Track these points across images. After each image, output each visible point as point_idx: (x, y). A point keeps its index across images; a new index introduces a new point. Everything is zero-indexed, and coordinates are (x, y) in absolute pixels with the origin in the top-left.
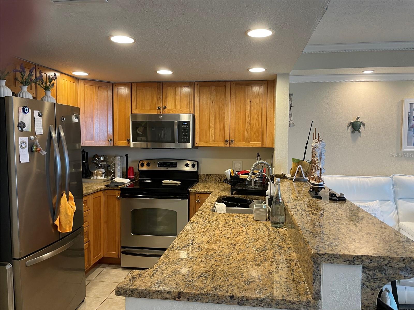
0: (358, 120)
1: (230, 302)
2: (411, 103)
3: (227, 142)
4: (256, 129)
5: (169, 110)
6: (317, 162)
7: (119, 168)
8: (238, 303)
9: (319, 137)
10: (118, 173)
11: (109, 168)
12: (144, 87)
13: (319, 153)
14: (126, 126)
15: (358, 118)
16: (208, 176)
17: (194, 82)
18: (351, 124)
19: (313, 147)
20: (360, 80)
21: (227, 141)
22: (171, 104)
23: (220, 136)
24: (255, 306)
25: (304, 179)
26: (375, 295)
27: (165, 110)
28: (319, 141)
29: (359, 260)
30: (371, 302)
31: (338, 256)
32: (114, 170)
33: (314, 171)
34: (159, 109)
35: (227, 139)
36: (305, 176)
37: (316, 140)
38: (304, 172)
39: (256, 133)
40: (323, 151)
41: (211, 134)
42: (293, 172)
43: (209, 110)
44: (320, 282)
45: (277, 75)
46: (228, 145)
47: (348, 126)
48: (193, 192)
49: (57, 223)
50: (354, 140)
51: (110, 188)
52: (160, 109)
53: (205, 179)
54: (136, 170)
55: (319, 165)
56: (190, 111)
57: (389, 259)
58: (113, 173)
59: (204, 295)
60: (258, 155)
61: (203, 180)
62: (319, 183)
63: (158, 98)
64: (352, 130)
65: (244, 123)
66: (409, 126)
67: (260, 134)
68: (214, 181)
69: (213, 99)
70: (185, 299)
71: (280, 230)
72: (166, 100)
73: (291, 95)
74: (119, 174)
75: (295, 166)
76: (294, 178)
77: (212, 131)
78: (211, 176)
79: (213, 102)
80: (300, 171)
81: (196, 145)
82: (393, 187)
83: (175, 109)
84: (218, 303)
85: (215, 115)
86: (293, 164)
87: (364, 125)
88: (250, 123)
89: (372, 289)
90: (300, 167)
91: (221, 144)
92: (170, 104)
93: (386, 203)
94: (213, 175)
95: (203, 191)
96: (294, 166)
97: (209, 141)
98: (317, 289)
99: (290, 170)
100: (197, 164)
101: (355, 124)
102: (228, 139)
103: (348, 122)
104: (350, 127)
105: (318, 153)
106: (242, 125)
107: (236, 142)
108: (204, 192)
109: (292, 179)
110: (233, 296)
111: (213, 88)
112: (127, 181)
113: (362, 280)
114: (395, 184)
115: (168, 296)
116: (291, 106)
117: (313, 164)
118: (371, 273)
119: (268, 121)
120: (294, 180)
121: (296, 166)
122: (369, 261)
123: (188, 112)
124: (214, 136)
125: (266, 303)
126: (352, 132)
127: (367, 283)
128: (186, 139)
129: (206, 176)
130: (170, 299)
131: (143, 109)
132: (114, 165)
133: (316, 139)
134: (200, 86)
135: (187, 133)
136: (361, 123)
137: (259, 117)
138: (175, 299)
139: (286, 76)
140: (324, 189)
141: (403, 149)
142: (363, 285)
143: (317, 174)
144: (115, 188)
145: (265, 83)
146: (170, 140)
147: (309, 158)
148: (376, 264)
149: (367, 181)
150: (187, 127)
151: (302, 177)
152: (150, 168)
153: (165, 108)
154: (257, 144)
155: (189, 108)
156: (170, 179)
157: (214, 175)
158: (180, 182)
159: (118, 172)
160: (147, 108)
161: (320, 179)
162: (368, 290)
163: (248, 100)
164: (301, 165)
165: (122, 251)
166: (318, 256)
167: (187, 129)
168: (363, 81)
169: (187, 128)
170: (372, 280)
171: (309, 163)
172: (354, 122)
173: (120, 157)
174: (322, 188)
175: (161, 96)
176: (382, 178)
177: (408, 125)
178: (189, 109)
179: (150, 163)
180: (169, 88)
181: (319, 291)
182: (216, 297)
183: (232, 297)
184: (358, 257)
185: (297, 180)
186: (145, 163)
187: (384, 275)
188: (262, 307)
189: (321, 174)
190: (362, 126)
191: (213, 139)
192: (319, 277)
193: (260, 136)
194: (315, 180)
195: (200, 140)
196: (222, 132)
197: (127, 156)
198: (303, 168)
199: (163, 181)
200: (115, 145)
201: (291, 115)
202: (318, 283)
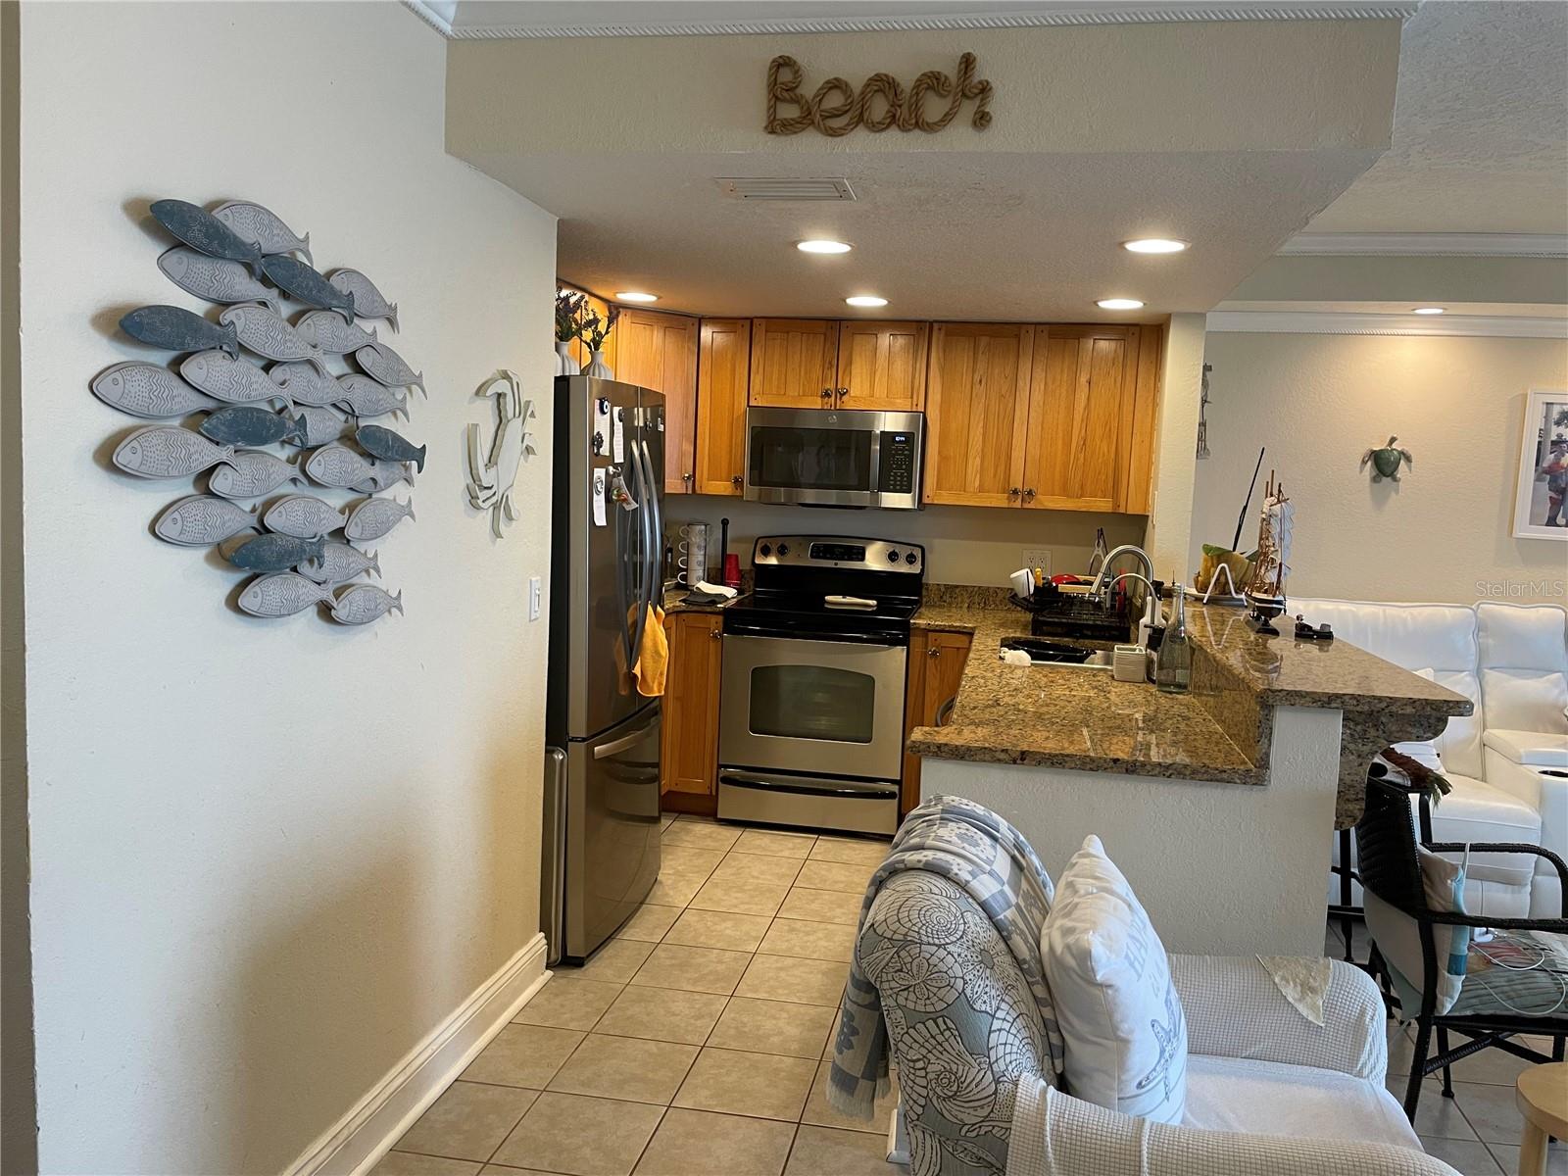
0: (1394, 446)
1: (1112, 768)
2: (1547, 403)
3: (1015, 496)
4: (1100, 461)
5: (855, 399)
6: (1272, 549)
7: (701, 558)
8: (1127, 770)
9: (1280, 491)
10: (697, 571)
11: (670, 555)
12: (788, 333)
13: (1279, 530)
14: (731, 441)
15: (1393, 440)
16: (951, 589)
17: (931, 323)
18: (1372, 457)
19: (1264, 516)
20: (1406, 332)
21: (1015, 492)
22: (862, 382)
23: (995, 476)
24: (1155, 775)
25: (1233, 598)
26: (1364, 766)
27: (845, 398)
28: (1279, 502)
29: (1339, 701)
30: (1358, 778)
31: (1304, 694)
32: (686, 562)
33: (1263, 571)
34: (827, 394)
35: (1017, 486)
36: (1236, 593)
37: (1274, 500)
38: (1233, 583)
39: (1099, 473)
40: (1287, 526)
41: (969, 471)
42: (1203, 583)
43: (967, 403)
44: (1270, 740)
45: (1170, 314)
46: (1018, 504)
47: (1364, 462)
48: (922, 627)
49: (637, 670)
50: (1379, 502)
51: (695, 608)
52: (829, 396)
53: (941, 597)
54: (745, 565)
55: (1277, 556)
56: (915, 403)
57: (1388, 700)
58: (684, 570)
59: (1067, 756)
60: (1101, 533)
61: (936, 600)
62: (1274, 596)
63: (827, 365)
64: (1374, 474)
65: (1068, 444)
66: (1539, 468)
67: (1111, 473)
68: (966, 605)
69: (981, 372)
70: (1034, 763)
71: (1180, 697)
72: (847, 372)
73: (1207, 368)
74: (701, 573)
75: (1209, 564)
76: (1207, 596)
77: (974, 463)
78: (957, 591)
79: (981, 381)
80: (1222, 579)
81: (926, 500)
82: (1477, 635)
83: (873, 396)
84: (1091, 770)
85: (986, 417)
86: (1205, 560)
87: (1408, 459)
88: (1084, 444)
89: (1359, 756)
90: (1223, 568)
91: (999, 501)
92: (859, 379)
93: (1455, 677)
94: (964, 586)
95: (949, 626)
96: (1206, 566)
97: (965, 491)
98: (1264, 751)
99: (1194, 576)
100: (918, 553)
101: (1383, 456)
102: (1019, 487)
103: (1363, 449)
104: (1369, 463)
105: (1275, 529)
106: (1060, 447)
107: (1039, 497)
108: (953, 629)
109: (1199, 599)
110: (1118, 760)
111: (984, 340)
112: (730, 592)
113: (1342, 739)
114: (1481, 628)
115: (1002, 756)
116: (1204, 401)
117: (1261, 557)
118: (1359, 728)
119: (1137, 439)
120: (1205, 601)
121: (1213, 566)
122: (1355, 703)
123: (909, 407)
124: (978, 476)
125: (1175, 770)
126: (1375, 480)
127: (1352, 746)
128: (901, 481)
129: (943, 589)
130: (1006, 763)
131: (782, 393)
132: (688, 547)
133: (1272, 495)
134: (946, 335)
135: (904, 467)
136: (1402, 453)
137: (1110, 430)
138: (1015, 762)
139: (1197, 318)
140: (1285, 611)
141: (1519, 534)
142: (1343, 748)
143: (1271, 577)
144: (708, 609)
145: (1133, 334)
146: (856, 483)
147: (1249, 545)
148: (1366, 708)
149: (1404, 615)
150: (904, 449)
151: (1226, 594)
152: (790, 561)
153: (842, 395)
154: (1102, 504)
155: (912, 394)
156: (844, 595)
157: (967, 586)
158: (875, 602)
159: (696, 567)
160: (793, 391)
161: (1277, 587)
162: (1351, 757)
163: (1083, 379)
164: (1225, 562)
165: (721, 776)
166: (1270, 693)
167: (905, 455)
168: (1415, 335)
169: (906, 452)
170: (1360, 741)
171: (1247, 558)
172: (1382, 450)
173: (703, 527)
174: (1281, 609)
175: (835, 359)
176: (1446, 610)
177: (1537, 464)
178: (912, 398)
179: (786, 544)
180: (858, 338)
181: (1267, 755)
182: (1088, 759)
183: (1116, 761)
184: (1338, 696)
185: (1212, 601)
186: (774, 548)
187: (1381, 732)
188: (1168, 777)
189: (1279, 575)
190: (1402, 462)
191: (977, 484)
192: (1267, 731)
193: (1111, 484)
194: (1266, 592)
195: (939, 486)
196: (1002, 468)
197: (725, 523)
198: (1230, 571)
199: (828, 598)
200: (698, 492)
201: (1202, 424)
202: (1266, 741)
